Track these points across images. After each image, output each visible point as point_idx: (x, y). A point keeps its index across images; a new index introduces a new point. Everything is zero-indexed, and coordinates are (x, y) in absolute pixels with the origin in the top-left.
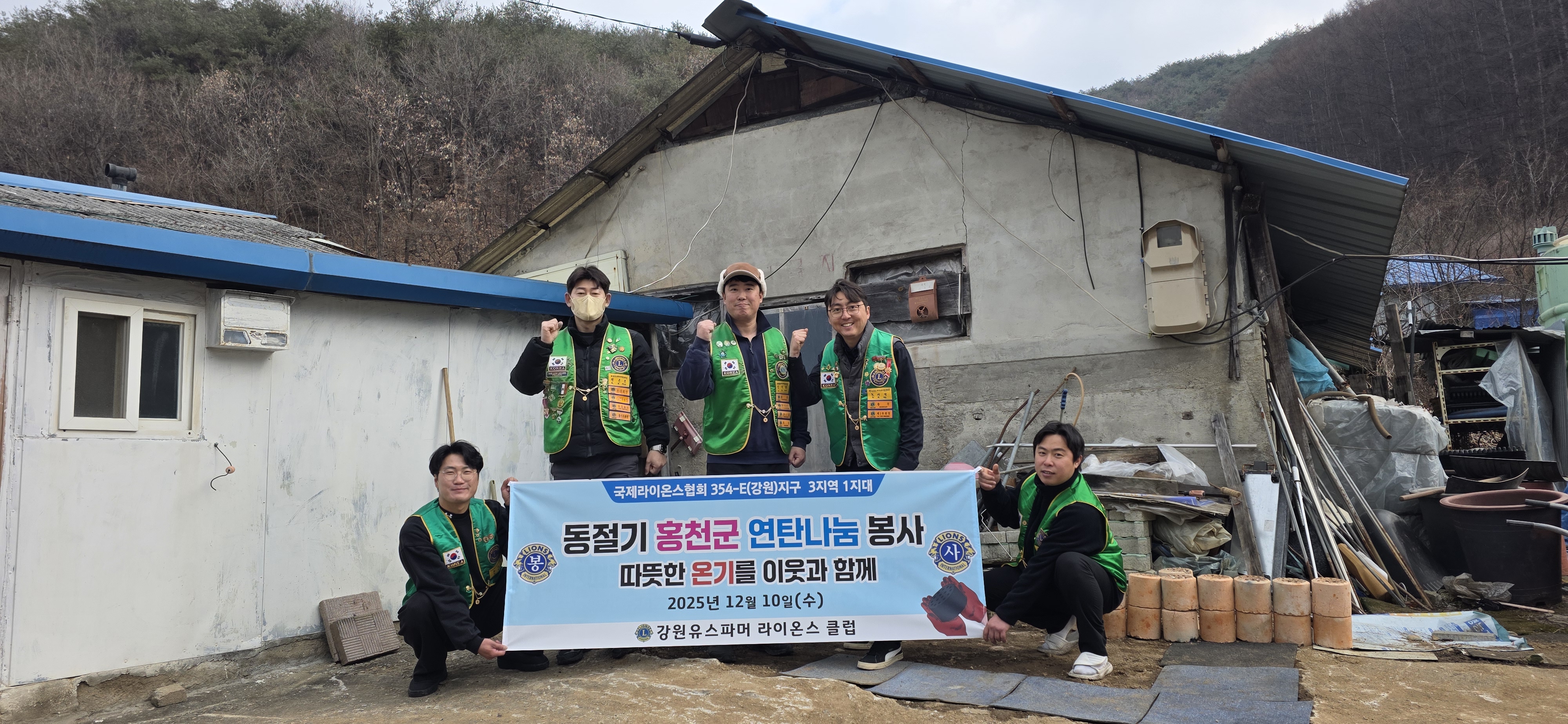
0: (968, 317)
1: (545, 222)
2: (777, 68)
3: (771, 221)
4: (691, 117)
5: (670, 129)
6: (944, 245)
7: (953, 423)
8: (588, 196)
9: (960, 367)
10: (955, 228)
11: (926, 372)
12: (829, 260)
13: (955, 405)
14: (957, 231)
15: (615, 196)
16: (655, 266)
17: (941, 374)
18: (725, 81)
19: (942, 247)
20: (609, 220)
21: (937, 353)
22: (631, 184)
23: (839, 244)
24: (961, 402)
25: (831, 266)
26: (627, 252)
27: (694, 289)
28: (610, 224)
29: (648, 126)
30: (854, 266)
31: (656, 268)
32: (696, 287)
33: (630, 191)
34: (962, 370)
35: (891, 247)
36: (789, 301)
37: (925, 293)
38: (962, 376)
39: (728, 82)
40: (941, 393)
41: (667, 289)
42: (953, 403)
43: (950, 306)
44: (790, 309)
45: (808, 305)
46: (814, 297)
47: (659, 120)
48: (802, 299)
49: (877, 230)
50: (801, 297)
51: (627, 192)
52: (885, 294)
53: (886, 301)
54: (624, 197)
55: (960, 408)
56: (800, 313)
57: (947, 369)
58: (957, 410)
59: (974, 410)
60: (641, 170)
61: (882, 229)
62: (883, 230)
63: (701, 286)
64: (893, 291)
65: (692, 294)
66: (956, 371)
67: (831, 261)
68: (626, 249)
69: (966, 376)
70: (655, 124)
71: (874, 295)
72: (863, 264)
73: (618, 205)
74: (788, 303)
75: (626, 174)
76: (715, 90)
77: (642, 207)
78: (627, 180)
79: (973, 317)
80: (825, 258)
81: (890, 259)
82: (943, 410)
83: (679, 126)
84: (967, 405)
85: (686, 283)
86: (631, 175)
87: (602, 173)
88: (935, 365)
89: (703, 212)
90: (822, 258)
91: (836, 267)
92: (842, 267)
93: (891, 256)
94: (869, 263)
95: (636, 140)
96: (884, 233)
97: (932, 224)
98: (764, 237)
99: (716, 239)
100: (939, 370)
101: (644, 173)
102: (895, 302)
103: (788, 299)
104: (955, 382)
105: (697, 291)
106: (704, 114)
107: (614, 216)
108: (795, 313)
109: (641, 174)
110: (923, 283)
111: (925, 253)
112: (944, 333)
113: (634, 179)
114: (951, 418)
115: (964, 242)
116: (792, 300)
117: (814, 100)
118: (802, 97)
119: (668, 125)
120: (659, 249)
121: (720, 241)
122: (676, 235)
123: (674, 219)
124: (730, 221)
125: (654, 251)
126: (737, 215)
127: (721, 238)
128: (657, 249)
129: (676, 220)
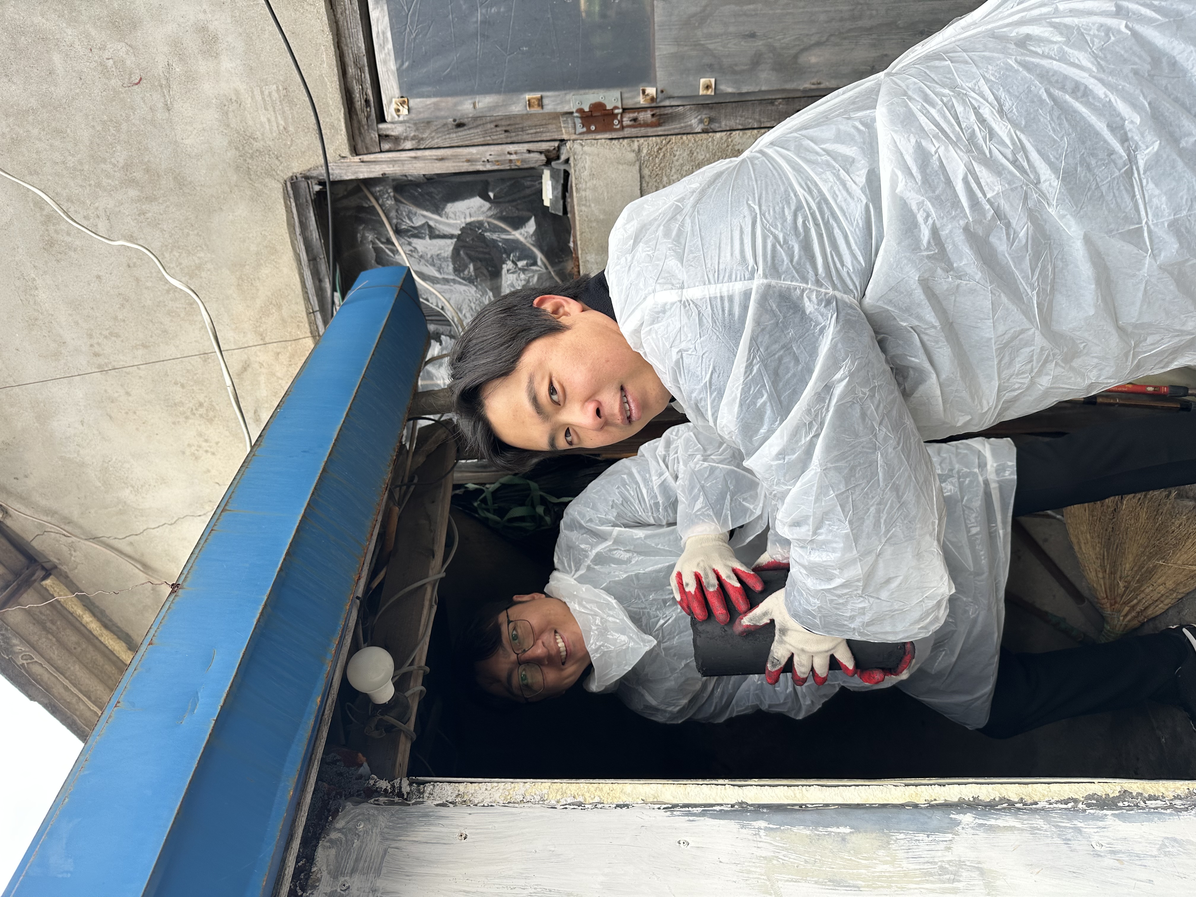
27: (317, 278)
54: (66, 521)
73: (95, 539)
78: (13, 510)
85: (300, 308)
105: (324, 267)
120: (201, 405)
121: (138, 175)
122: (145, 346)
123: (96, 355)
124: (58, 132)
125: (211, 421)
126: (33, 102)
127: (127, 167)
128: (202, 411)
129: (97, 349)
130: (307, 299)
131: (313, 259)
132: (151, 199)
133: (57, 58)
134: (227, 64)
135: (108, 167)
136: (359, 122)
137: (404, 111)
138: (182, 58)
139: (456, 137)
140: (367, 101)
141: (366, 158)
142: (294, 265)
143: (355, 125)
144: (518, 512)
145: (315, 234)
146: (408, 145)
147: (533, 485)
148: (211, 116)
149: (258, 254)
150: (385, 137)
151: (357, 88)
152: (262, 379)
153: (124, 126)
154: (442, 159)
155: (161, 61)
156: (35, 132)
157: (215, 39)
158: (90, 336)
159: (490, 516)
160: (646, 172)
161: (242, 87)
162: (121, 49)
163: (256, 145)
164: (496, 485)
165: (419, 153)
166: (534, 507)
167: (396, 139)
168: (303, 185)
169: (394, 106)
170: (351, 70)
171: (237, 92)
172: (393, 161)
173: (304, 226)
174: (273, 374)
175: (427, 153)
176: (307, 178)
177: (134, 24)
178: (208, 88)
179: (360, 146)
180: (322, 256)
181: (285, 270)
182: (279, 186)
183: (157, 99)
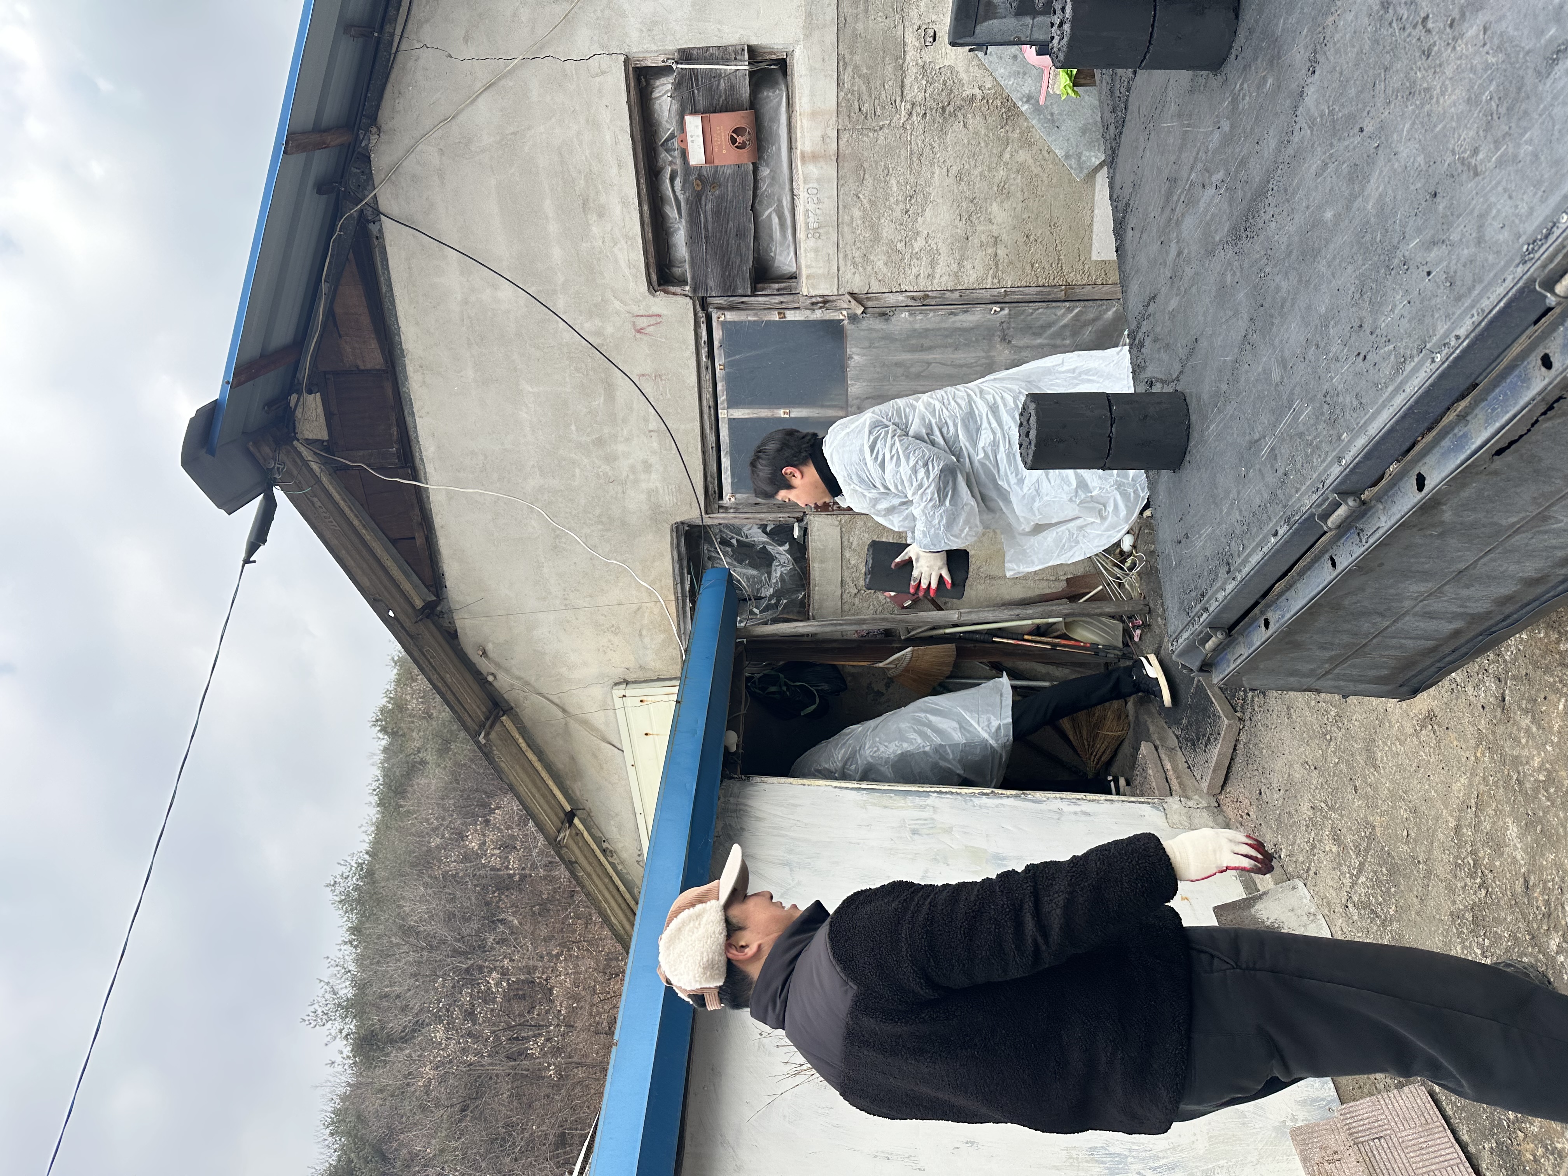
0: (753, 52)
1: (562, 815)
2: (320, 410)
3: (573, 427)
4: (400, 568)
5: (419, 603)
6: (624, 98)
7: (938, 86)
8: (523, 745)
9: (841, 69)
10: (597, 75)
11: (845, 137)
12: (642, 322)
13: (907, 82)
14: (603, 73)
15: (526, 698)
16: (640, 635)
17: (850, 108)
18: (342, 504)
19: (629, 102)
20: (564, 711)
21: (814, 114)
22: (507, 671)
23: (617, 304)
24: (901, 69)
25: (652, 320)
26: (617, 680)
27: (681, 568)
28: (570, 709)
29: (411, 637)
30: (654, 277)
31: (644, 632)
32: (677, 566)
33: (517, 673)
34: (846, 65)
35: (624, 203)
36: (708, 400)
37: (708, 136)
38: (856, 67)
39: (343, 500)
40: (884, 108)
41: (678, 616)
42: (902, 86)
43: (732, 87)
44: (722, 398)
45: (717, 365)
46: (704, 352)
47: (402, 617)
48: (707, 377)
49: (595, 230)
50: (703, 378)
51: (519, 678)
52: (706, 218)
53: (717, 214)
54: (527, 683)
55: (912, 71)
56: (730, 380)
57: (842, 94)
58: (916, 78)
59: (917, 44)
60: (484, 653)
61: (593, 218)
62: (595, 217)
63: (676, 557)
64: (700, 200)
65: (689, 573)
66: (846, 77)
67: (644, 319)
68: (611, 682)
69: (857, 58)
70: (408, 624)
71: (706, 237)
72: (652, 260)
73: (540, 694)
74: (711, 403)
75: (490, 678)
76: (356, 522)
77: (544, 654)
78: (499, 676)
79: (754, 42)
80: (639, 331)
81: (646, 208)
82: (913, 104)
83: (415, 587)
84: (908, 57)
85: (670, 582)
86: (493, 670)
87: (487, 719)
88: (834, 118)
89: (555, 547)
90: (638, 335)
91: (655, 310)
92: (657, 300)
93: (640, 205)
94: (651, 249)
95: (434, 657)
96: (601, 215)
97: (587, 121)
98: (600, 442)
99: (600, 527)
100: (844, 110)
101: (490, 647)
102: (719, 197)
103: (705, 403)
104: (867, 81)
105: (685, 563)
106: (394, 542)
107: (557, 701)
108: (729, 389)
109: (490, 654)
110: (689, 139)
111: (638, 138)
112: (780, 103)
113: (498, 665)
114: (929, 91)
115: (622, 58)
116: (707, 395)
117: (374, 344)
118: (369, 366)
119: (413, 606)
120: (613, 626)
121: (604, 520)
122: (590, 596)
123: (566, 599)
124: (570, 500)
125: (616, 634)
126: (562, 488)
127: (599, 516)
128: (613, 629)
129: (566, 596)
130: (674, 577)
131: (680, 559)
132: (608, 530)
133: (577, 471)
134: (654, 476)
135: (591, 516)
136: (711, 500)
137: (733, 499)
138: (634, 473)
139: (754, 509)
140: (715, 492)
141: (711, 516)
142: (671, 562)
143: (708, 501)
144: (773, 689)
145: (683, 549)
146: (732, 511)
147: (781, 676)
148: (643, 497)
149: (654, 556)
150: (720, 507)
151: (711, 486)
152: (646, 615)
153: (602, 499)
154: (747, 518)
155: (625, 474)
156: (560, 500)
157: (651, 466)
158: (564, 590)
159: (757, 691)
160: (844, 530)
161: (659, 485)
162: (608, 468)
163: (662, 509)
164: (761, 675)
165: (737, 515)
166: (780, 687)
167: (726, 508)
168: (681, 527)
169: (728, 497)
170: (709, 479)
171: (657, 488)
172: (723, 518)
173: (678, 545)
174: (652, 612)
175: (741, 516)
176: (682, 523)
177: (615, 459)
178: (644, 485)
179: (709, 510)
180: (685, 557)
181: (666, 564)
182: (669, 527)
183: (620, 489)
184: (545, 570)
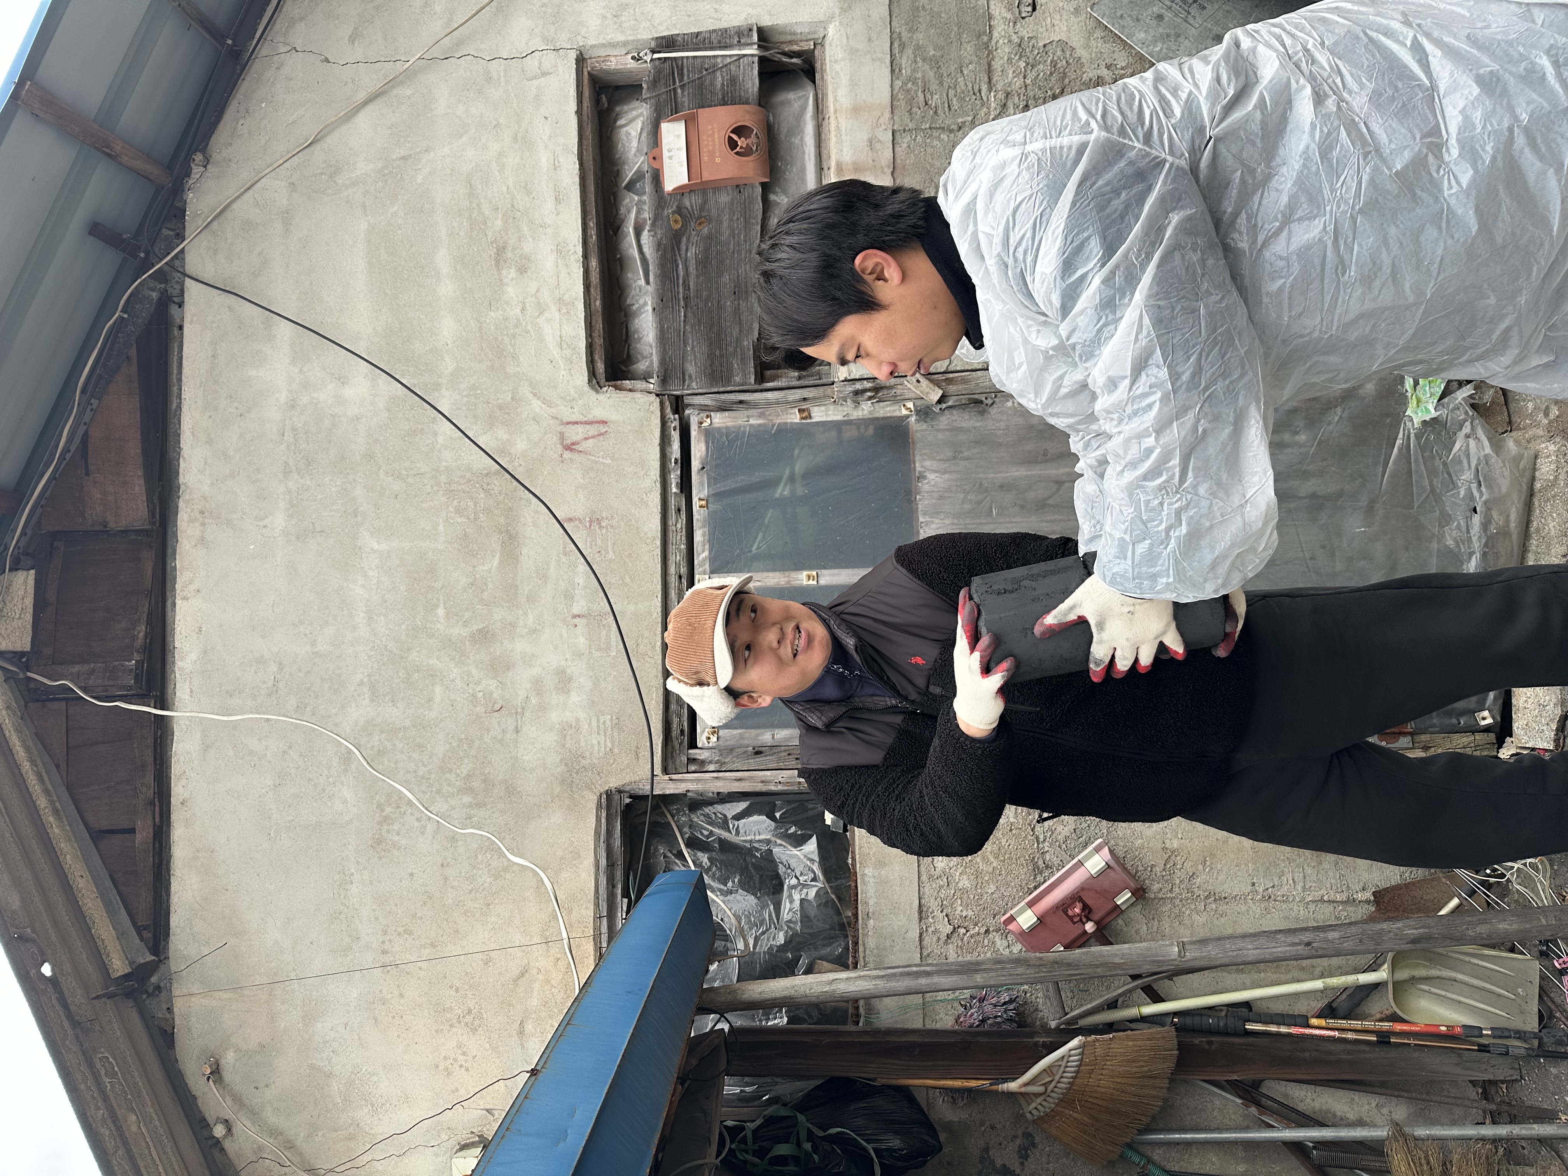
0: (764, 36)
4: (102, 895)
5: (119, 966)
6: (573, 106)
7: (1044, 68)
9: (896, 51)
10: (535, 77)
11: (904, 141)
12: (575, 433)
13: (997, 65)
14: (544, 74)
17: (911, 101)
19: (579, 112)
21: (856, 110)
22: (254, 1114)
23: (537, 406)
24: (986, 49)
25: (592, 430)
27: (612, 885)
30: (600, 367)
32: (603, 880)
34: (903, 46)
35: (560, 251)
36: (678, 565)
37: (694, 149)
38: (918, 48)
40: (962, 99)
42: (990, 71)
43: (733, 81)
44: (702, 555)
45: (695, 500)
46: (674, 477)
47: (70, 984)
48: (678, 524)
49: (511, 292)
50: (671, 521)
51: (275, 1133)
52: (686, 269)
53: (703, 263)
55: (1003, 51)
56: (716, 524)
57: (898, 83)
58: (1010, 60)
59: (1009, 16)
60: (216, 1073)
61: (510, 274)
62: (513, 273)
63: (603, 862)
64: (679, 243)
65: (626, 894)
66: (905, 62)
67: (580, 428)
69: (920, 36)
70: (77, 998)
71: (686, 298)
72: (599, 341)
73: (311, 1171)
74: (684, 570)
75: (219, 1131)
78: (238, 1127)
79: (766, 21)
80: (569, 448)
81: (594, 263)
82: (1008, 95)
84: (995, 34)
86: (228, 1114)
88: (887, 115)
90: (567, 455)
91: (598, 413)
92: (601, 397)
93: (585, 256)
94: (599, 325)
95: (112, 1074)
97: (515, 138)
100: (902, 104)
102: (710, 237)
103: (672, 570)
104: (936, 63)
105: (619, 874)
106: (97, 836)
108: (713, 540)
110: (666, 154)
111: (590, 164)
112: (804, 109)
114: (1031, 76)
115: (573, 55)
116: (677, 557)
117: (139, 487)
118: (123, 523)
120: (470, 1012)
121: (476, 784)
122: (433, 945)
124: (419, 746)
126: (407, 723)
127: (468, 777)
130: (597, 905)
131: (611, 865)
132: (480, 805)
133: (438, 690)
134: (575, 698)
135: (452, 777)
136: (673, 747)
137: (714, 739)
138: (539, 693)
139: (753, 763)
140: (682, 731)
141: (674, 777)
142: (592, 870)
143: (670, 749)
145: (617, 842)
146: (712, 767)
148: (551, 738)
149: (562, 858)
150: (691, 760)
151: (675, 720)
152: (537, 986)
153: (477, 744)
154: (740, 780)
155: (522, 694)
156: (400, 746)
157: (570, 679)
158: (385, 933)
159: (750, 1158)
161: (582, 716)
162: (493, 684)
163: (584, 762)
165: (721, 774)
167: (703, 763)
168: (617, 797)
169: (706, 735)
171: (578, 720)
172: (698, 780)
173: (609, 833)
174: (548, 982)
175: (728, 774)
176: (620, 792)
177: (508, 667)
178: (554, 716)
179: (670, 767)
180: (620, 862)
181: (584, 875)
182: (595, 798)
183: (510, 723)
184: (354, 889)
